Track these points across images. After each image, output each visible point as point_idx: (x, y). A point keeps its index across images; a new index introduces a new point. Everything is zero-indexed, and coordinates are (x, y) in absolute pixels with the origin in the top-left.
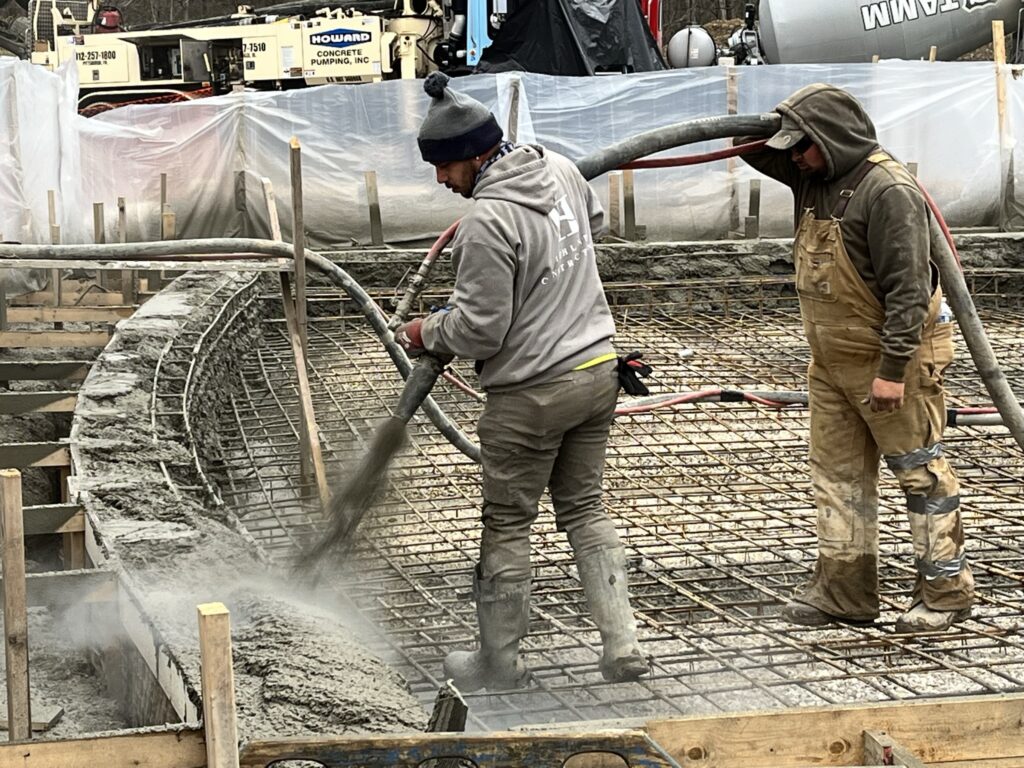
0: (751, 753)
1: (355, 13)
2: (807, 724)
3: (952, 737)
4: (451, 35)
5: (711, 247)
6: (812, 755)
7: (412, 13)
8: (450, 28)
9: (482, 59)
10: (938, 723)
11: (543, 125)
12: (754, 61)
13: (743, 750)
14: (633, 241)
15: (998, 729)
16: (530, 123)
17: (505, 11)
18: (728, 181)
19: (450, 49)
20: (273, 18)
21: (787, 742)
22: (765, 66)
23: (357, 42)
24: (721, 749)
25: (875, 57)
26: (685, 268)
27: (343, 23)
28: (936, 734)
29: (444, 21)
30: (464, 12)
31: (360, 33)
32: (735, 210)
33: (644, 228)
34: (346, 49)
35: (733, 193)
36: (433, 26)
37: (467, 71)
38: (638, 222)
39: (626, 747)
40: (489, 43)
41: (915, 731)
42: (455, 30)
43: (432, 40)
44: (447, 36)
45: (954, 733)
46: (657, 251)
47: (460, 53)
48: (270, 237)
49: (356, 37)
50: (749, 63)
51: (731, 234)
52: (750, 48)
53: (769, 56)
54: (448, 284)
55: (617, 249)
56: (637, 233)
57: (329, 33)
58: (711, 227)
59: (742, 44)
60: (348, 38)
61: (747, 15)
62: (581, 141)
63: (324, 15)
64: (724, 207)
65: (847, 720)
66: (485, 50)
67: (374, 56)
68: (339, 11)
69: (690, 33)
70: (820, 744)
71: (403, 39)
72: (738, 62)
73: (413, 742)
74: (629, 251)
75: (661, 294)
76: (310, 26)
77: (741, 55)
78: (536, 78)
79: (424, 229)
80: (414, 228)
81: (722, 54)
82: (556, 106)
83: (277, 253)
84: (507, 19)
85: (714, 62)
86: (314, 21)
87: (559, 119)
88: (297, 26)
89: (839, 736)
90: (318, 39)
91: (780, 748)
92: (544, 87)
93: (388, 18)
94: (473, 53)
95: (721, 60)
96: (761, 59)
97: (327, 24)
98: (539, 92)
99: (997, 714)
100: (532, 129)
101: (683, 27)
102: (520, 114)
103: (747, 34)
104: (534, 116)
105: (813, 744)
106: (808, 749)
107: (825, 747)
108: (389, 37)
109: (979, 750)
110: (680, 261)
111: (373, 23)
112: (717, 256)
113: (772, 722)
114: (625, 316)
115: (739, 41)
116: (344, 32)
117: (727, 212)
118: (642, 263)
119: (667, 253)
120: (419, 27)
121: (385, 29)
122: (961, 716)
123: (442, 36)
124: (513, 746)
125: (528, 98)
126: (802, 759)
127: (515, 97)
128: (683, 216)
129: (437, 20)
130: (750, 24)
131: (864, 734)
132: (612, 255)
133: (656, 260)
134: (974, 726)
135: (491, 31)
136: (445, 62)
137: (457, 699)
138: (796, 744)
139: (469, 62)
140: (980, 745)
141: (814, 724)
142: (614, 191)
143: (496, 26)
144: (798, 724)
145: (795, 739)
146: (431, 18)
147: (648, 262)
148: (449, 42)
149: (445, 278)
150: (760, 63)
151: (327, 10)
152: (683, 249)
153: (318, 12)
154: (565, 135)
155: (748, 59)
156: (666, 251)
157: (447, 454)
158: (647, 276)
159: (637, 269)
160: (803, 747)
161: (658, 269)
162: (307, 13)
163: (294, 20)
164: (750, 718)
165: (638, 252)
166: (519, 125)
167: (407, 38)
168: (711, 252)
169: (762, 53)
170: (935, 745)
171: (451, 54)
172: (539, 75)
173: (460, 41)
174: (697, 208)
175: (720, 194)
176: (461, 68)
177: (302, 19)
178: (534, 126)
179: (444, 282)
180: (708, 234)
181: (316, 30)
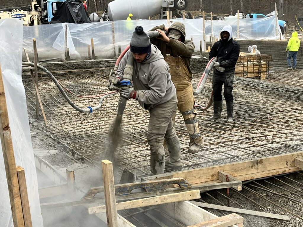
0: (195, 179)
1: (22, 10)
2: (206, 171)
3: (236, 171)
4: (44, 15)
5: (112, 60)
6: (207, 178)
7: (34, 10)
8: (44, 14)
9: (51, 20)
10: (233, 168)
11: (73, 34)
12: (107, 20)
13: (193, 178)
14: (95, 59)
15: (245, 168)
16: (70, 34)
17: (56, 9)
18: (113, 46)
19: (44, 18)
20: (2, 12)
21: (202, 175)
22: (110, 21)
23: (22, 17)
24: (188, 178)
25: (137, 19)
26: (107, 65)
27: (19, 12)
28: (233, 171)
29: (42, 12)
30: (47, 10)
31: (23, 15)
32: (115, 52)
33: (97, 57)
34: (20, 18)
35: (114, 48)
36: (39, 13)
37: (48, 23)
38: (95, 55)
39: (180, 182)
40: (53, 17)
41: (229, 170)
42: (45, 14)
43: (39, 16)
44: (43, 15)
45: (237, 170)
46: (101, 61)
47: (46, 19)
48: (27, 61)
49: (22, 16)
50: (106, 21)
51: (114, 57)
52: (106, 17)
53: (111, 19)
54: (55, 70)
55: (92, 61)
56: (96, 58)
57: (16, 15)
58: (110, 56)
59: (105, 17)
60: (20, 16)
61: (105, 10)
62: (81, 38)
63: (14, 11)
64: (113, 52)
65: (215, 169)
66: (52, 18)
67: (27, 20)
68: (17, 10)
69: (94, 14)
70: (209, 175)
71: (34, 16)
72: (104, 21)
73: (130, 185)
74: (95, 62)
75: (103, 71)
76: (11, 13)
77: (104, 19)
78: (71, 24)
79: (48, 58)
80: (45, 58)
81: (101, 19)
82: (75, 30)
83: (30, 65)
84: (57, 11)
85: (99, 21)
86: (12, 12)
87: (76, 33)
88: (8, 13)
89: (213, 173)
90: (13, 16)
91: (201, 177)
92: (72, 26)
93: (29, 11)
94: (49, 19)
95: (100, 20)
96: (109, 20)
97: (15, 13)
98: (71, 27)
99: (245, 165)
100: (70, 35)
101: (92, 13)
102: (67, 32)
103: (106, 14)
104: (71, 32)
105: (208, 175)
106: (207, 177)
107: (210, 176)
108: (30, 16)
109: (241, 173)
110: (106, 64)
111: (26, 12)
112: (114, 62)
113: (199, 171)
114: (96, 76)
115: (104, 16)
116: (19, 15)
117: (113, 53)
118: (98, 64)
119: (103, 62)
120: (37, 13)
121: (29, 14)
122: (238, 166)
123: (42, 15)
124: (154, 184)
125: (69, 28)
126: (205, 179)
127: (66, 28)
128: (104, 54)
129: (40, 12)
130: (106, 13)
131: (218, 172)
132: (91, 63)
133: (101, 63)
134: (241, 168)
135: (53, 14)
136: (43, 21)
137: (130, 172)
138: (204, 176)
139: (49, 21)
140: (242, 172)
141: (208, 171)
142: (89, 49)
143: (54, 13)
144: (205, 171)
145: (204, 175)
146: (39, 11)
147: (99, 64)
148: (44, 16)
149: (54, 69)
150: (109, 21)
151: (15, 10)
152: (106, 61)
153: (13, 10)
154: (78, 37)
155: (106, 20)
156: (103, 61)
157: (69, 109)
158: (99, 67)
159: (96, 66)
160: (205, 176)
161: (101, 66)
162: (10, 11)
163: (7, 12)
164: (194, 171)
165: (97, 62)
166: (68, 34)
167: (35, 16)
168: (112, 61)
169: (109, 18)
170: (233, 173)
171: (44, 19)
172: (71, 23)
173: (46, 16)
174: (106, 52)
175: (111, 49)
176: (47, 22)
177: (9, 12)
178: (71, 35)
179: (54, 70)
180: (109, 58)
181: (13, 14)
